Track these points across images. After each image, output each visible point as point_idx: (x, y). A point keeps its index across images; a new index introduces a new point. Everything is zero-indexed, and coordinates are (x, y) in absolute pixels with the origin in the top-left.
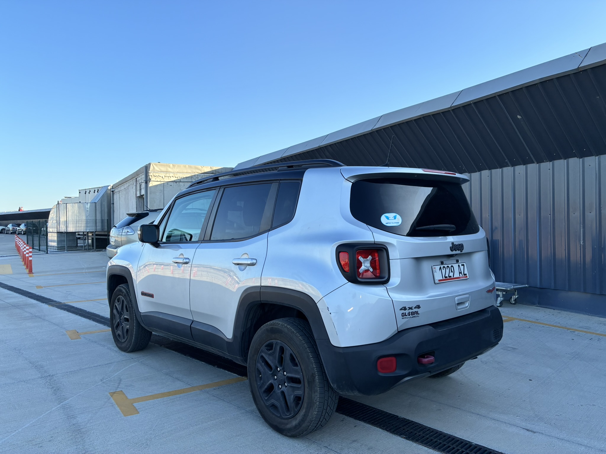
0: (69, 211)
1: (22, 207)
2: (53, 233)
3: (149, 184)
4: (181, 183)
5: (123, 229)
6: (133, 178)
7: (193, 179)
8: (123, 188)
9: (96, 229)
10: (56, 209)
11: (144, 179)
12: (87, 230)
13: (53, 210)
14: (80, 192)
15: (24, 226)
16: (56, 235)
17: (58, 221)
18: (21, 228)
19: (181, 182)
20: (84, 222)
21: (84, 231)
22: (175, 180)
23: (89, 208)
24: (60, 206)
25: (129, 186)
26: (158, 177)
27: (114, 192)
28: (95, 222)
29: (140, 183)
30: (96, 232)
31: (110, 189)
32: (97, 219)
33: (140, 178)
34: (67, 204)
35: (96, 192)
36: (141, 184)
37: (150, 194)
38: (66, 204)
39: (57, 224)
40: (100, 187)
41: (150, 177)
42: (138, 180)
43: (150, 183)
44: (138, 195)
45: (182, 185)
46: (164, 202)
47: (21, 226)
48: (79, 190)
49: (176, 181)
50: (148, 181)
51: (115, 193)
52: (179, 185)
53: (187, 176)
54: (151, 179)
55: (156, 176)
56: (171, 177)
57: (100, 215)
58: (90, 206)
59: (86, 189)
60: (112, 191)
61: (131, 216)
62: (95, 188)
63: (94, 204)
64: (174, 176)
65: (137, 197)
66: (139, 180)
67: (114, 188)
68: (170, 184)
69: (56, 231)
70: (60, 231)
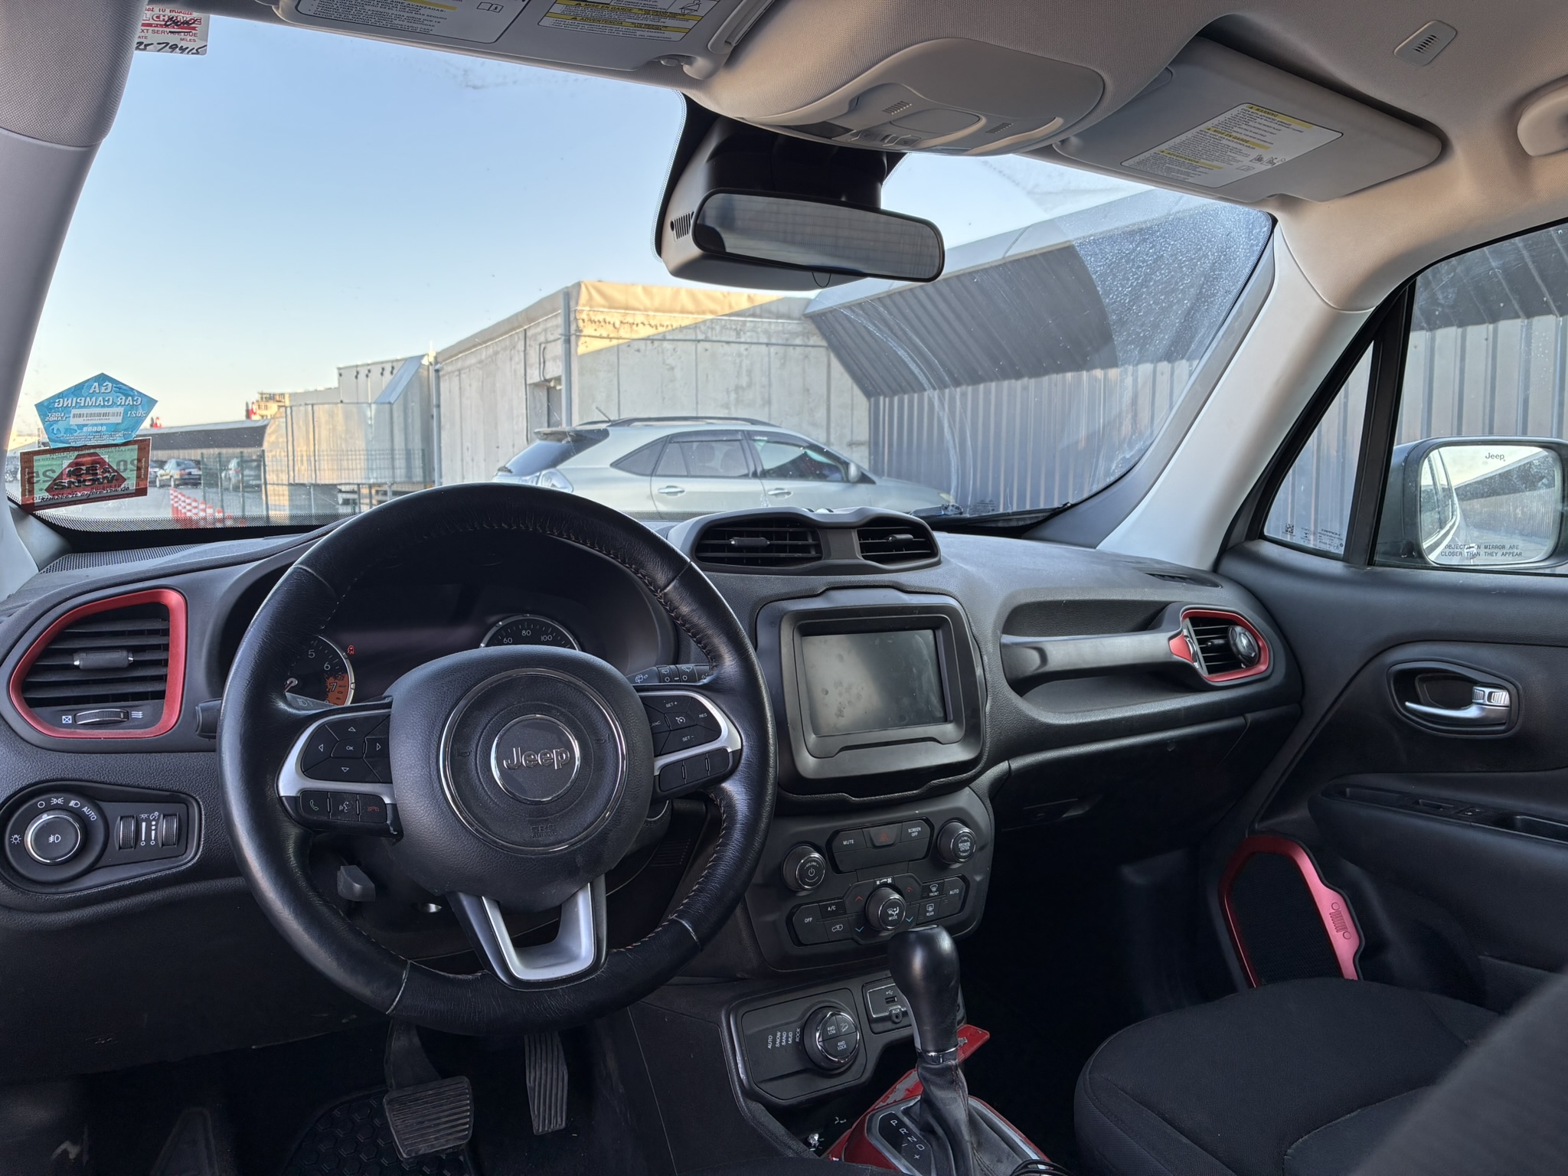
0: (319, 427)
1: (158, 418)
2: (278, 484)
3: (577, 345)
4: (666, 344)
5: (538, 477)
6: (514, 329)
7: (698, 332)
8: (472, 360)
9: (394, 477)
10: (284, 420)
11: (561, 330)
12: (369, 478)
13: (277, 423)
14: (340, 375)
15: (175, 465)
16: (287, 493)
17: (290, 454)
18: (168, 471)
19: (664, 339)
20: (362, 457)
21: (359, 481)
22: (649, 336)
23: (373, 416)
24: (294, 414)
25: (496, 353)
26: (603, 323)
27: (441, 373)
28: (389, 457)
29: (540, 345)
30: (395, 485)
31: (428, 367)
32: (396, 447)
33: (539, 329)
34: (315, 407)
35: (387, 372)
36: (543, 346)
37: (581, 374)
38: (313, 405)
39: (288, 460)
40: (397, 361)
41: (581, 324)
42: (533, 336)
43: (580, 343)
44: (535, 377)
45: (667, 350)
46: (619, 401)
47: (166, 467)
48: (339, 369)
49: (651, 338)
50: (573, 338)
51: (444, 375)
52: (660, 349)
53: (683, 325)
54: (581, 331)
55: (596, 320)
56: (637, 325)
57: (403, 437)
58: (378, 412)
59: (357, 366)
60: (437, 371)
61: (551, 440)
62: (382, 363)
63: (387, 406)
64: (646, 322)
65: (530, 385)
66: (535, 336)
67: (439, 360)
68: (636, 345)
69: (287, 483)
70: (297, 481)
